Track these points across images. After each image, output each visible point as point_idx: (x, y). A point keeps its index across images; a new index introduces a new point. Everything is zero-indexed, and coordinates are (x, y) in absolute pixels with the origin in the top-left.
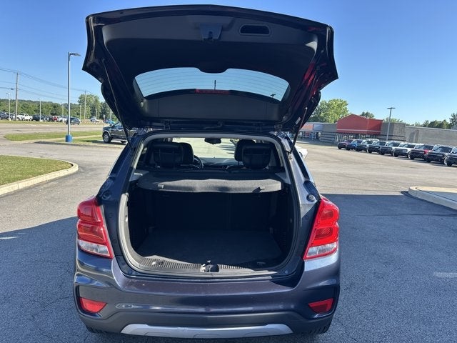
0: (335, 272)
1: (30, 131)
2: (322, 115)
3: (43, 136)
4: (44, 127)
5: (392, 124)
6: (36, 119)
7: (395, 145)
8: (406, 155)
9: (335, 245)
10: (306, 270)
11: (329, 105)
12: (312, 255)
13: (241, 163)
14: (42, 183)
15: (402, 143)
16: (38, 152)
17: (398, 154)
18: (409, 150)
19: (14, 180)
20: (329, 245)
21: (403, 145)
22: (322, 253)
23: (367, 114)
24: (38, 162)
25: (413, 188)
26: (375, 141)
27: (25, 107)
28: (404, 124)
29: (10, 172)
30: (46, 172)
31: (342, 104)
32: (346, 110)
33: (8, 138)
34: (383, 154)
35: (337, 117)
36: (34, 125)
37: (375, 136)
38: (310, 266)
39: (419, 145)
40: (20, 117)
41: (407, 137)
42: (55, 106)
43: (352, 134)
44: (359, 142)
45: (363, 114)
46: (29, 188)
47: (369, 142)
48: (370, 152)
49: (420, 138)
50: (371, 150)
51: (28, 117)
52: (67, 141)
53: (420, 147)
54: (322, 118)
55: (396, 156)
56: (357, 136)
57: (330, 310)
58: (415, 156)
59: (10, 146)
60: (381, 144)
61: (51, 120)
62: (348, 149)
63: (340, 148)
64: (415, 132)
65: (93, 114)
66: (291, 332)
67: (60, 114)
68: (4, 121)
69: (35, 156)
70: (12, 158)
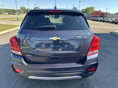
0: (97, 59)
1: (8, 17)
2: (87, 11)
3: (11, 18)
4: (12, 16)
5: (107, 13)
6: (9, 14)
7: (107, 19)
8: (110, 22)
9: (97, 51)
10: (87, 59)
11: (89, 8)
12: (90, 54)
13: (65, 24)
14: (10, 31)
15: (109, 19)
16: (10, 23)
17: (108, 22)
18: (111, 21)
19: (3, 31)
20: (95, 51)
21: (109, 20)
22: (93, 53)
23: (100, 11)
24: (10, 26)
25: (113, 31)
26: (102, 18)
27: (6, 11)
28: (110, 14)
29: (2, 28)
30: (11, 28)
31: (93, 8)
32: (94, 10)
33: (2, 19)
34: (104, 22)
35: (91, 12)
36: (9, 16)
37: (102, 17)
38: (89, 58)
39: (114, 19)
40: (5, 13)
41: (111, 17)
42: (14, 10)
43: (95, 16)
44: (97, 19)
45: (99, 11)
46: (7, 33)
47: (100, 19)
48: (100, 22)
49: (114, 17)
50: (101, 21)
51: (7, 14)
52: (18, 20)
53: (114, 20)
54: (87, 12)
55: (107, 22)
56: (97, 17)
57: (94, 71)
58: (113, 22)
59: (3, 21)
60: (103, 19)
61: (13, 14)
62: (94, 21)
63: (92, 21)
64: (113, 16)
65: (25, 12)
66: (81, 77)
67: (16, 13)
68: (1, 15)
69: (9, 24)
70: (2, 25)
